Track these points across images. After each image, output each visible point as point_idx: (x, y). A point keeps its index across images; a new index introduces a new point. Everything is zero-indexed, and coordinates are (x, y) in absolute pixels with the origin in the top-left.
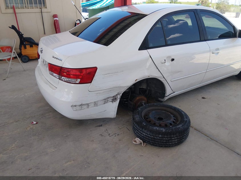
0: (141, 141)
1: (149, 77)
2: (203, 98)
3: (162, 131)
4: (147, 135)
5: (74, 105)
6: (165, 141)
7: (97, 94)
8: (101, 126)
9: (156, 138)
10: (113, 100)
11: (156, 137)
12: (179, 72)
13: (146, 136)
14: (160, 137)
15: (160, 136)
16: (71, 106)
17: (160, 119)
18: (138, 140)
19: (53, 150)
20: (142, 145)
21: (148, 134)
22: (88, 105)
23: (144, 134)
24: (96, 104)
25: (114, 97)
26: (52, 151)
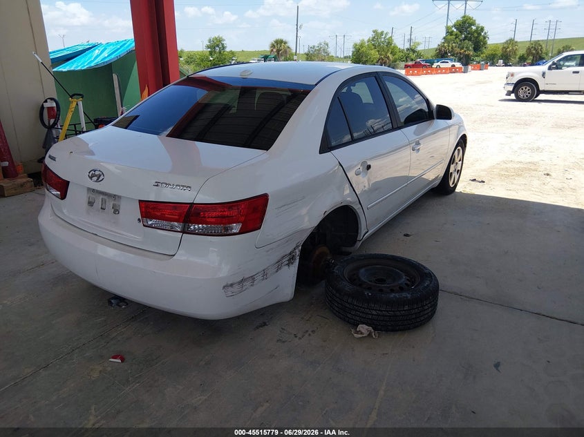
0: (370, 328)
1: (342, 205)
2: (407, 235)
3: (407, 297)
4: (379, 312)
5: (230, 283)
6: (414, 316)
7: (268, 251)
8: (265, 324)
9: (398, 313)
10: (288, 260)
11: (400, 311)
12: (376, 190)
13: (378, 315)
14: (405, 311)
15: (406, 308)
16: (224, 287)
17: (381, 281)
18: (363, 328)
19: (204, 398)
20: (374, 336)
21: (382, 311)
22: (253, 278)
23: (374, 312)
24: (265, 274)
25: (290, 254)
26: (200, 399)
